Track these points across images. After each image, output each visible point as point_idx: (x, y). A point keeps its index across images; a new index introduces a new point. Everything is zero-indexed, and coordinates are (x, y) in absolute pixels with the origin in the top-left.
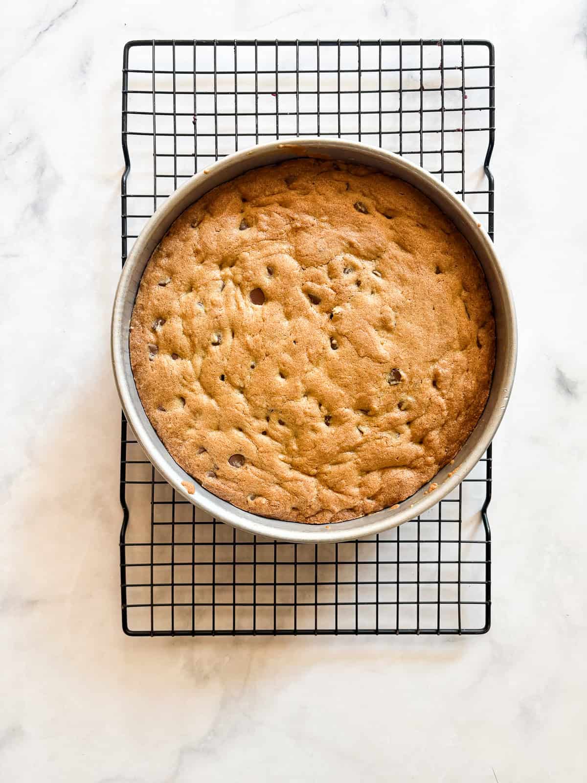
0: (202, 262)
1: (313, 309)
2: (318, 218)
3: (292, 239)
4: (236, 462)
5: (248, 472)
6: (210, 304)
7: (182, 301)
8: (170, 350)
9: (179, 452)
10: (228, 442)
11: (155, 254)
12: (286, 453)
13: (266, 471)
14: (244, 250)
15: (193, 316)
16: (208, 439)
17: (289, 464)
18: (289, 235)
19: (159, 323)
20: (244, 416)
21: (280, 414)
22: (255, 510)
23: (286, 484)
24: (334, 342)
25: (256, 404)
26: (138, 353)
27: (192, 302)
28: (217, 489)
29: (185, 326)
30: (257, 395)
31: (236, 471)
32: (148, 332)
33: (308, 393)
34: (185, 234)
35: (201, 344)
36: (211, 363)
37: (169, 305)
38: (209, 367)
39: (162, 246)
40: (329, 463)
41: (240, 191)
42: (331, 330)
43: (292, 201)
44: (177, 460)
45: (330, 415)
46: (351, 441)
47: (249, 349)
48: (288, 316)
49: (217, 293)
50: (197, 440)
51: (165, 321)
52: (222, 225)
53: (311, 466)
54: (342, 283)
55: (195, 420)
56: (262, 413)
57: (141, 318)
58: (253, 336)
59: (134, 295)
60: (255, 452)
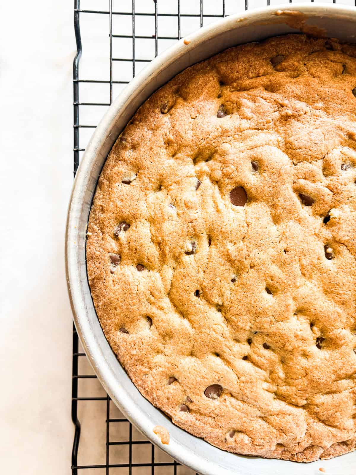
0: (173, 156)
1: (305, 211)
2: (311, 105)
3: (281, 129)
4: (212, 393)
5: (227, 406)
6: (184, 205)
7: (150, 202)
8: (135, 260)
9: (145, 382)
10: (204, 371)
11: (117, 145)
12: (270, 381)
13: (249, 403)
14: (224, 141)
15: (163, 220)
16: (180, 368)
17: (273, 393)
18: (278, 124)
19: (122, 228)
20: (224, 339)
21: (266, 338)
22: (235, 449)
23: (272, 418)
24: (330, 250)
25: (238, 326)
26: (97, 264)
27: (162, 204)
28: (190, 426)
29: (153, 232)
30: (239, 315)
31: (213, 405)
32: (109, 238)
33: (300, 311)
34: (154, 120)
35: (172, 254)
36: (184, 276)
37: (135, 207)
38: (181, 281)
39: (126, 135)
40: (321, 392)
41: (218, 72)
42: (327, 237)
43: (280, 85)
44: (143, 391)
45: (324, 337)
46: (349, 367)
47: (229, 260)
48: (276, 220)
49: (192, 193)
50: (166, 369)
51: (129, 226)
52: (198, 111)
53: (301, 397)
54: (341, 181)
55: (164, 344)
56: (244, 336)
57: (101, 222)
58: (235, 243)
59: (92, 194)
60: (236, 382)
